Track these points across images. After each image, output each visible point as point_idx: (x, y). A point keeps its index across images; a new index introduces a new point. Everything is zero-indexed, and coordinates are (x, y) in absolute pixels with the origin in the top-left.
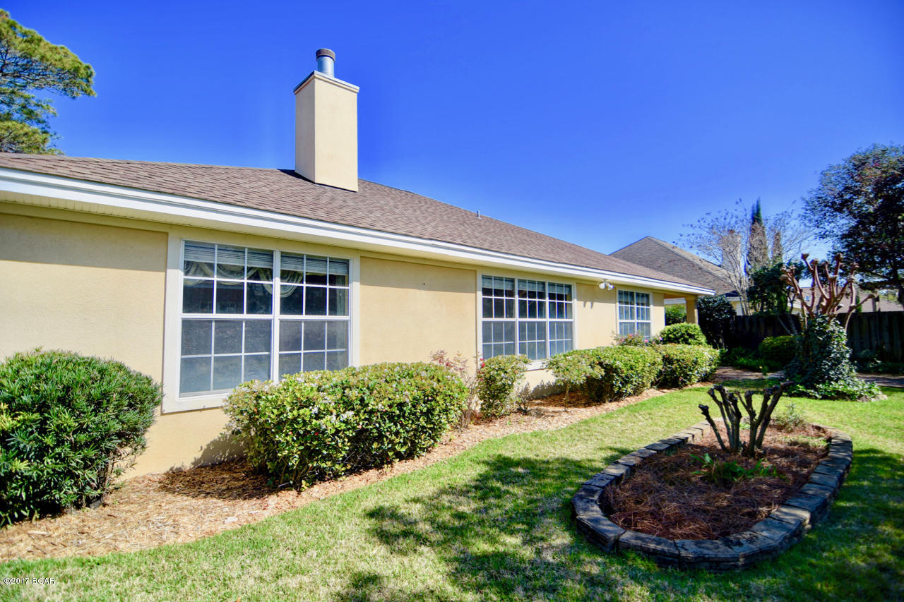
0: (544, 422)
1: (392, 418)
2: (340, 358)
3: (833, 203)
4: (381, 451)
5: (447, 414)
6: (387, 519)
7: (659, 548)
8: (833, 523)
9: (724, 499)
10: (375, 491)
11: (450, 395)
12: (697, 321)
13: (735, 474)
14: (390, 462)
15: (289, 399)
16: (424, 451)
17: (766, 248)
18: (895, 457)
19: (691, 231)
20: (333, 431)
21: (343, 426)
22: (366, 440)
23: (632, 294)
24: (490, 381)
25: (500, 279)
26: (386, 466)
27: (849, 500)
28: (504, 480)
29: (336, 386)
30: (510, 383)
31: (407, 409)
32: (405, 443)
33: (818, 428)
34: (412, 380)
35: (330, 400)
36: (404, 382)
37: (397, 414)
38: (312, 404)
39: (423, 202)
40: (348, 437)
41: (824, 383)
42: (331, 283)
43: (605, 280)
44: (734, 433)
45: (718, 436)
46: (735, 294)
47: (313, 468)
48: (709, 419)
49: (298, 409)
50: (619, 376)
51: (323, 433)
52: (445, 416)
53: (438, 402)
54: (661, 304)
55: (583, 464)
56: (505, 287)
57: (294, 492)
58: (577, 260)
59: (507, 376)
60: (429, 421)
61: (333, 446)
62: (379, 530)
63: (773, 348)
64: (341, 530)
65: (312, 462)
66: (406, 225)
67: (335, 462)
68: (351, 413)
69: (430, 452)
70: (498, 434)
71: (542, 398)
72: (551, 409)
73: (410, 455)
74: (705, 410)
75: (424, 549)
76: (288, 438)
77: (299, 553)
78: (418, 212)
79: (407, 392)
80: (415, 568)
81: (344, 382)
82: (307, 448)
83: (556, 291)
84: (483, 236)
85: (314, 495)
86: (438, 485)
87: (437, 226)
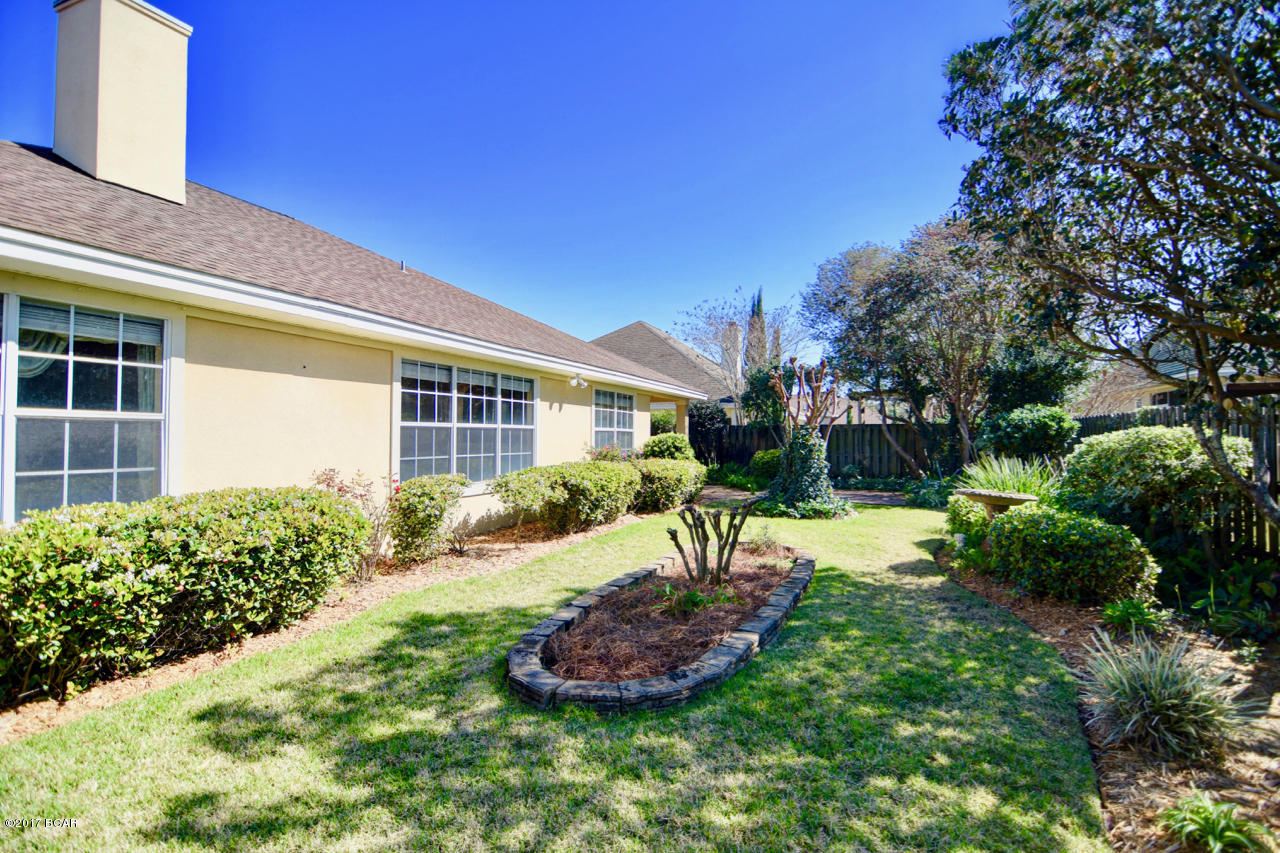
0: (486, 564)
1: (239, 571)
2: (143, 483)
3: (828, 302)
4: (220, 623)
5: (335, 562)
6: (227, 719)
7: (600, 693)
8: (781, 644)
9: (680, 632)
10: (209, 682)
11: (340, 534)
12: (687, 430)
13: (695, 604)
14: (238, 640)
15: (39, 552)
16: (296, 618)
17: (763, 347)
18: (849, 573)
19: (686, 319)
20: (129, 597)
21: (149, 589)
22: (192, 608)
23: (612, 395)
24: (408, 512)
25: (431, 366)
26: (229, 645)
27: (799, 619)
28: (418, 643)
29: (135, 527)
30: (437, 513)
31: (267, 558)
32: (263, 609)
33: (788, 549)
34: (276, 514)
35: (123, 549)
36: (262, 516)
37: (249, 564)
38: (86, 557)
39: (310, 235)
40: (157, 605)
41: (803, 500)
42: (126, 357)
43: (578, 375)
44: (702, 560)
45: (686, 564)
46: (729, 400)
47: (90, 660)
48: (678, 545)
49: (58, 567)
50: (587, 499)
51: (110, 601)
52: (332, 564)
53: (320, 544)
54: (647, 409)
55: (530, 612)
56: (438, 377)
57: (52, 703)
58: (542, 347)
59: (433, 503)
60: (304, 572)
61: (128, 622)
62: (213, 736)
63: (763, 464)
64: (144, 745)
65: (88, 650)
66: (274, 271)
67: (133, 646)
68: (165, 568)
69: (306, 619)
70: (418, 584)
71: (488, 533)
72: (497, 546)
73: (272, 626)
74: (673, 535)
75: (288, 749)
76: (38, 615)
77: (63, 790)
78: (299, 252)
79: (267, 531)
80: (272, 774)
81: (150, 519)
82: (77, 629)
83: (513, 387)
84: (406, 300)
85: (92, 703)
86: (318, 662)
87: (330, 278)
